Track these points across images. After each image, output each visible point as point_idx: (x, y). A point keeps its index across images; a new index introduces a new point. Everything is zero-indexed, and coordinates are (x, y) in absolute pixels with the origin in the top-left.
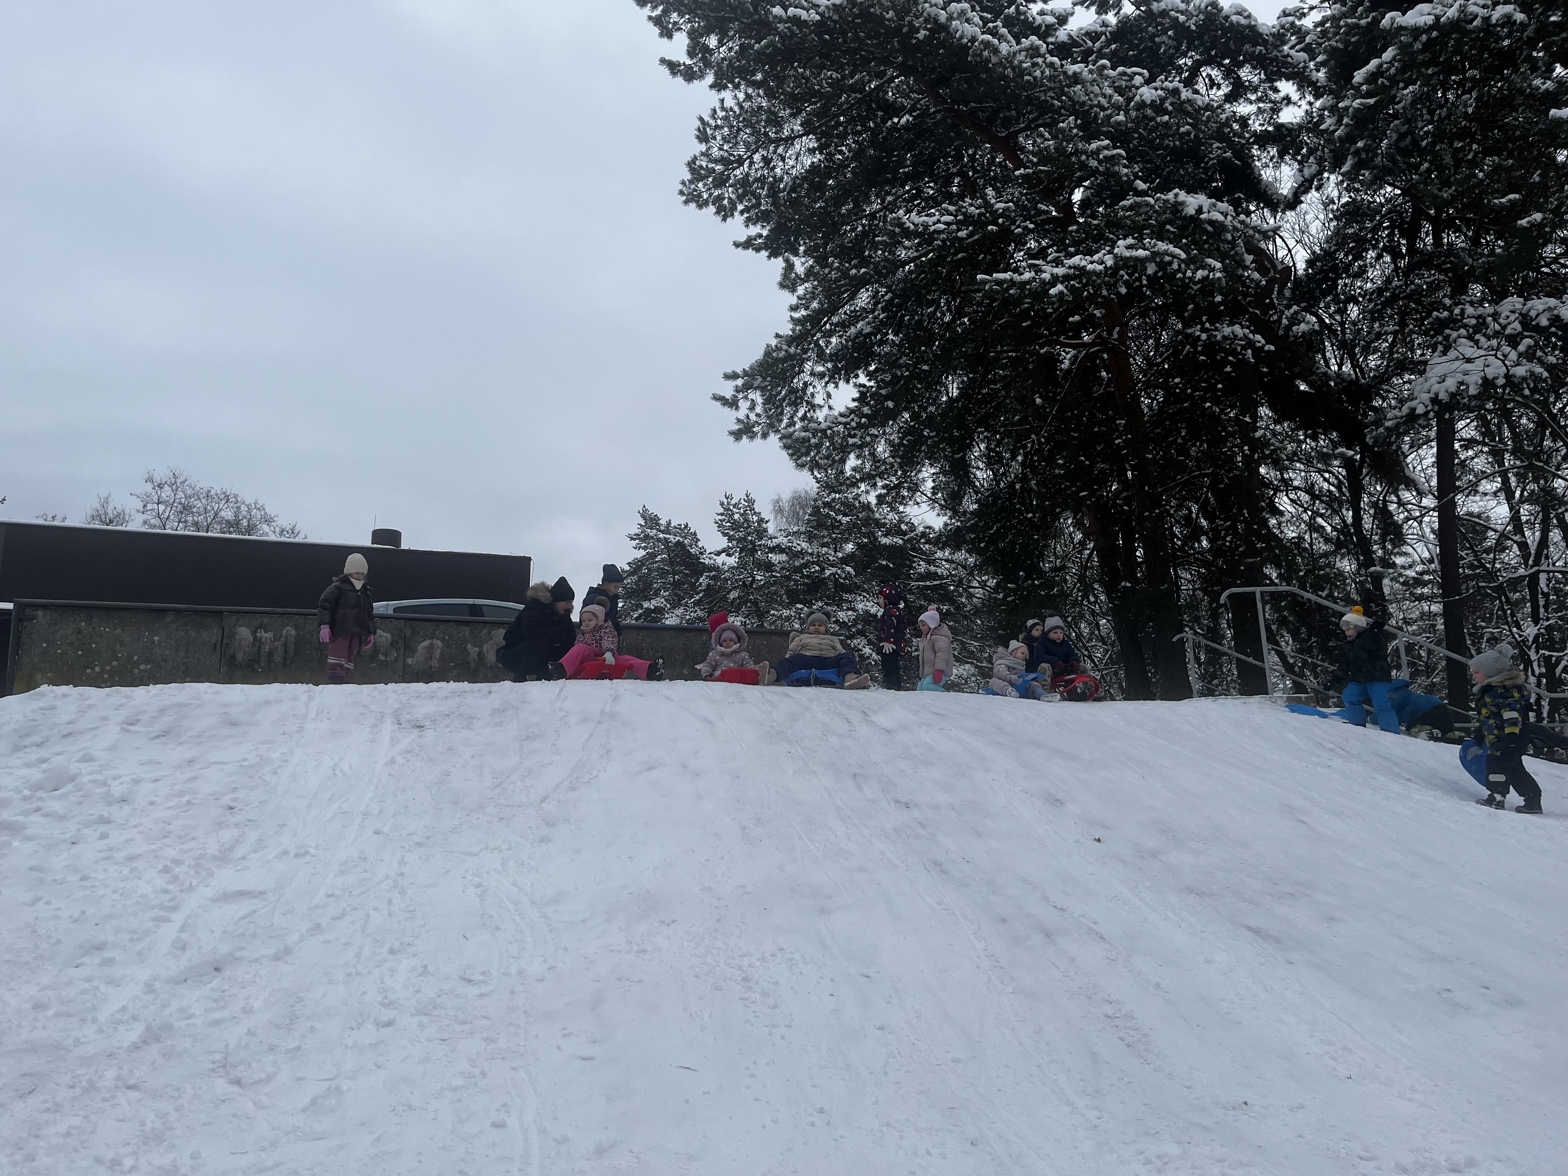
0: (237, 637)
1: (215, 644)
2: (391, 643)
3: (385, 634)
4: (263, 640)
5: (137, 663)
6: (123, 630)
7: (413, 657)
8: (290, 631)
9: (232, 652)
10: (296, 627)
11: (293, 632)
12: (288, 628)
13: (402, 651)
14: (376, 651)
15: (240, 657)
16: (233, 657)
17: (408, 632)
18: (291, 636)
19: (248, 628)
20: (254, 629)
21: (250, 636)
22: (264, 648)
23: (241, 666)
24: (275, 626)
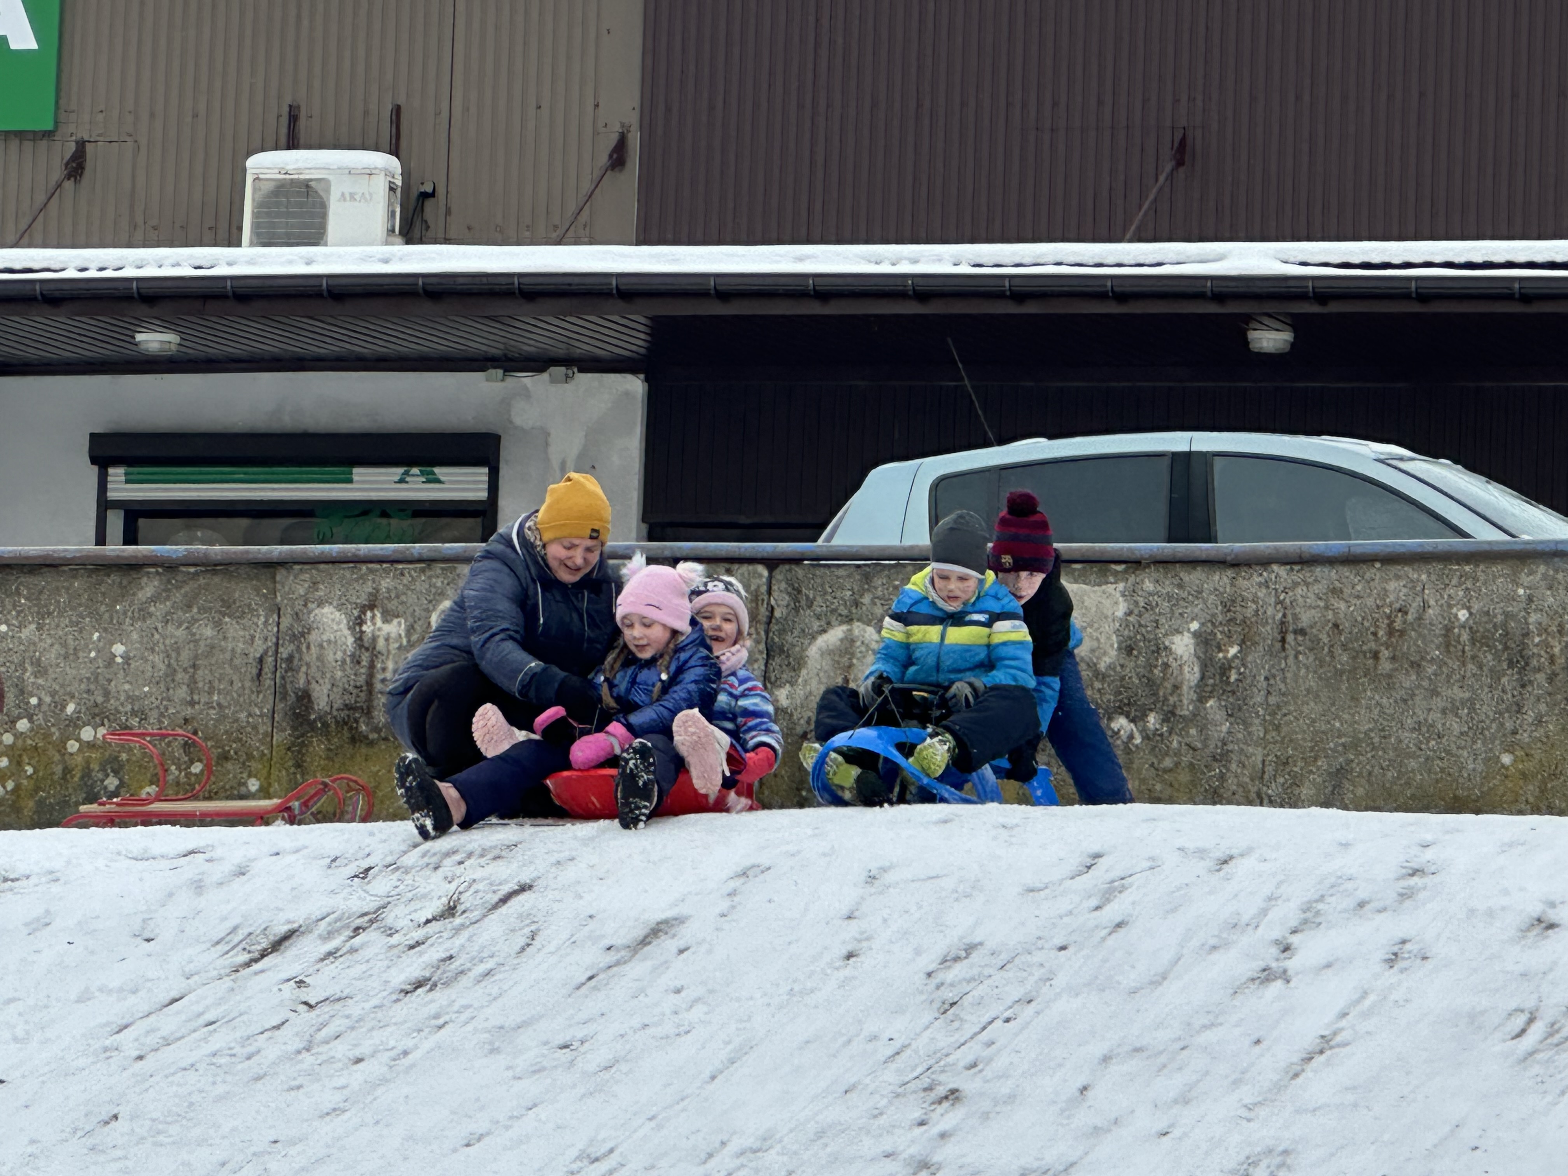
0: (313, 637)
1: (261, 660)
4: (381, 644)
5: (75, 723)
6: (39, 628)
7: (793, 683)
9: (302, 682)
15: (322, 696)
16: (305, 697)
17: (781, 600)
19: (339, 608)
20: (356, 613)
21: (347, 632)
22: (384, 669)
23: (325, 725)
24: (411, 598)
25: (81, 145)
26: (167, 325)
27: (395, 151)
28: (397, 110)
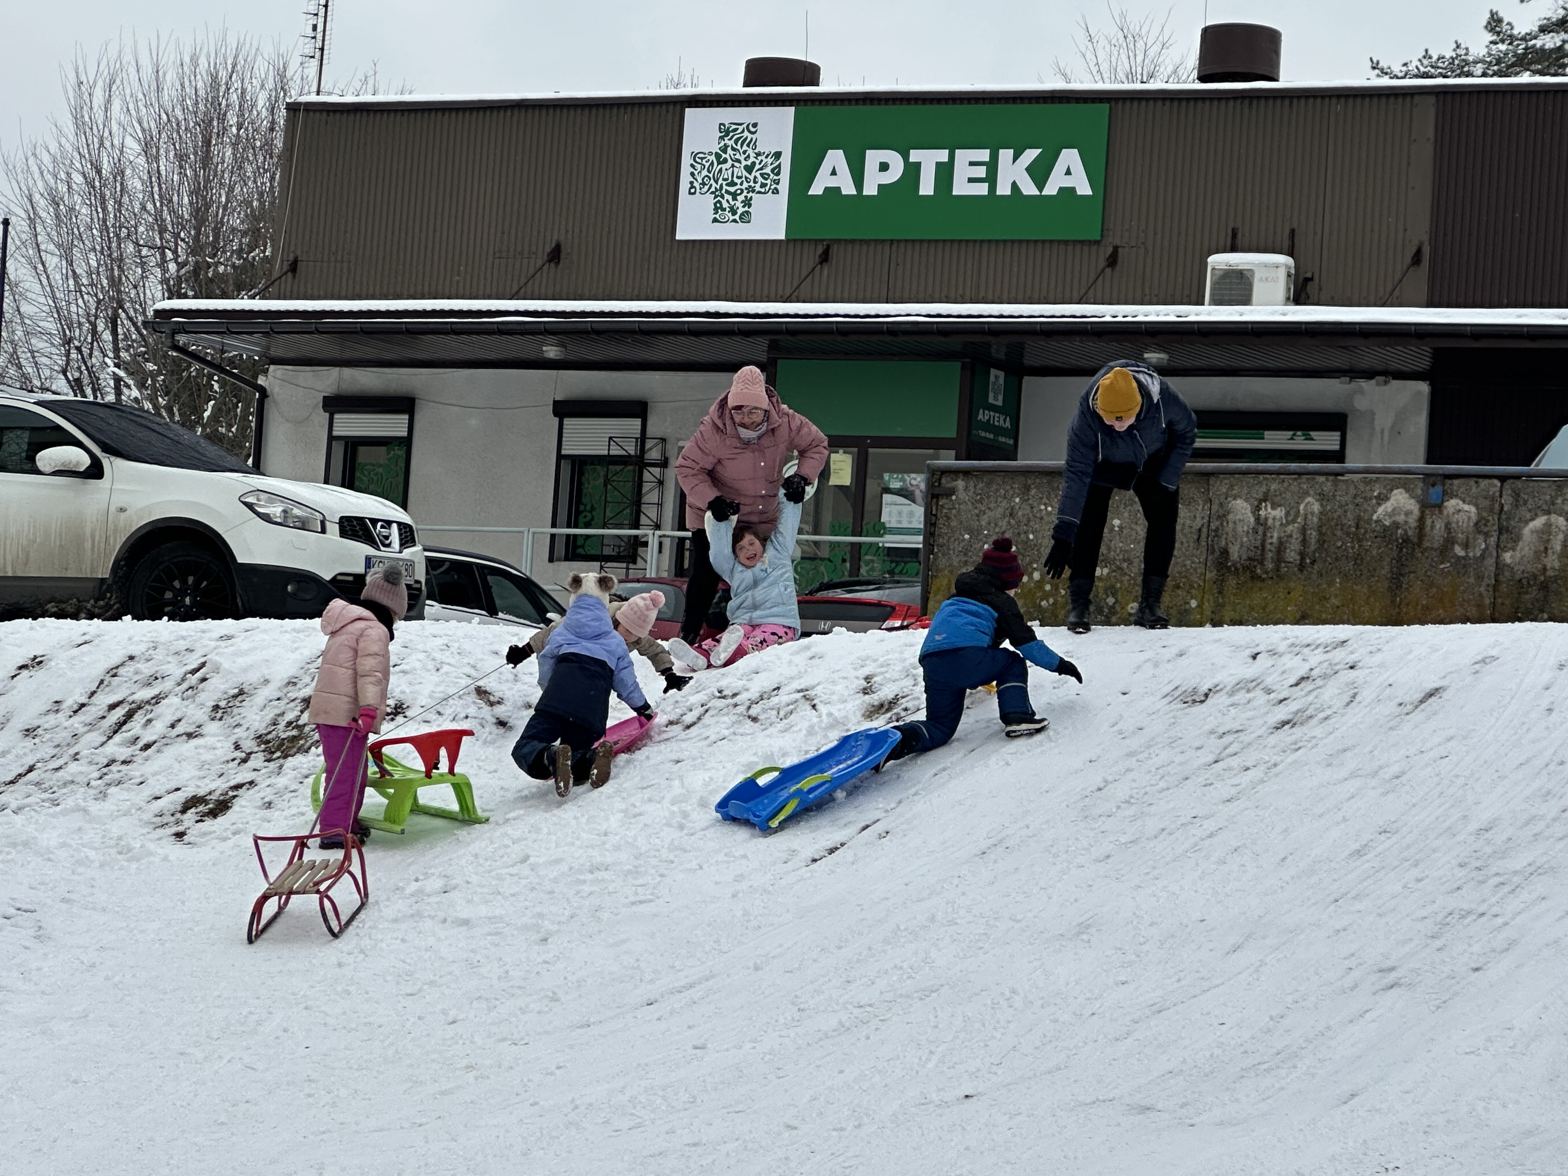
0: (1230, 517)
1: (1200, 530)
2: (1476, 524)
3: (1466, 507)
4: (1270, 522)
7: (1514, 550)
8: (1312, 505)
9: (1223, 544)
10: (1322, 497)
11: (1316, 507)
12: (1309, 499)
13: (1493, 540)
14: (1449, 541)
15: (1235, 552)
16: (1225, 552)
17: (1507, 501)
18: (1312, 514)
19: (1246, 500)
20: (1256, 503)
21: (1250, 515)
22: (1272, 537)
23: (1236, 569)
24: (1288, 495)
25: (1116, 249)
26: (1161, 348)
27: (1291, 254)
28: (1293, 232)
